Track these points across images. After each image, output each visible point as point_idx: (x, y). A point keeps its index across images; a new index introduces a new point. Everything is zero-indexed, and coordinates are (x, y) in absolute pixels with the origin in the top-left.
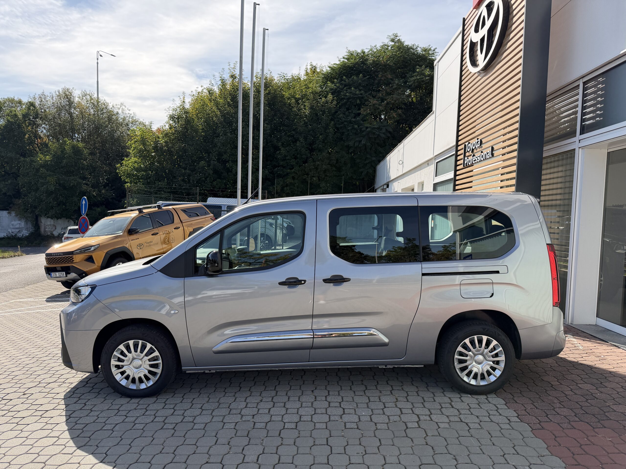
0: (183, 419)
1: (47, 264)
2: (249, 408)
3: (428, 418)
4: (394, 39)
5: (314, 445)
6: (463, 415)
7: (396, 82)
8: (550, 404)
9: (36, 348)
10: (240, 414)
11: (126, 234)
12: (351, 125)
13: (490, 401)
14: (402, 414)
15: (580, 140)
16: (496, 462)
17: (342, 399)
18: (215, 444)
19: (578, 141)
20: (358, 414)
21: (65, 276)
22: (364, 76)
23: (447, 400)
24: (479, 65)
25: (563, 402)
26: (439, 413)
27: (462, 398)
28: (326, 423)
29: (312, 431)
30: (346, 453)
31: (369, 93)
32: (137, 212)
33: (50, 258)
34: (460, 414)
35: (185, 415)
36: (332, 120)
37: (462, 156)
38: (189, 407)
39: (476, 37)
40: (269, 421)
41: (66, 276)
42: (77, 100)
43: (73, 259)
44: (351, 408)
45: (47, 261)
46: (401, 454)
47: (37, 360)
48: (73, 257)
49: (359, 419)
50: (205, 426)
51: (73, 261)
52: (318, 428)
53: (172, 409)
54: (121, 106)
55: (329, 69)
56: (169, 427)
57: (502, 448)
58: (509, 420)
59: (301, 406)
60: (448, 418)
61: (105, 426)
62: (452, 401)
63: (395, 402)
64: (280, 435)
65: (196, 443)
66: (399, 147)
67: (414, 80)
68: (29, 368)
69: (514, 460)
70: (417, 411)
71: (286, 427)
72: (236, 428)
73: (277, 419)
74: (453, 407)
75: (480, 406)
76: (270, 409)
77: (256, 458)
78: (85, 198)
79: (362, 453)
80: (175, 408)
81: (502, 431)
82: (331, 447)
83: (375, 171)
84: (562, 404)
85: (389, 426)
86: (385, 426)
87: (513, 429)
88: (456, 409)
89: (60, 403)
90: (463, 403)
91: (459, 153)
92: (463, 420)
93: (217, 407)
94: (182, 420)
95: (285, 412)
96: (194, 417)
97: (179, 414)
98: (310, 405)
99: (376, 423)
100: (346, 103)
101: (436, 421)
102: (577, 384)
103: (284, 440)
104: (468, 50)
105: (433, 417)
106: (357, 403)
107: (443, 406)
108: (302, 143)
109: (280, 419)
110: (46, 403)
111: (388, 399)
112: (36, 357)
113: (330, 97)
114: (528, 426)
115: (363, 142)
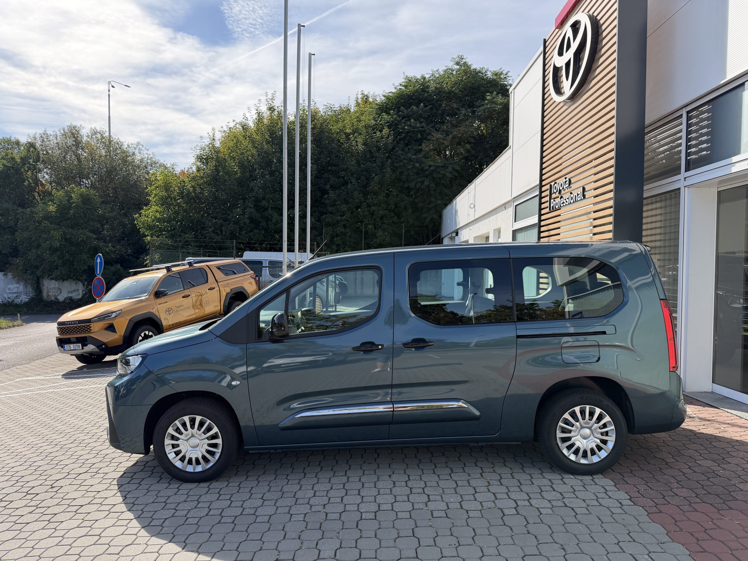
0: (243, 511)
1: (60, 334)
2: (318, 496)
3: (527, 503)
4: (459, 63)
5: (399, 537)
6: (567, 499)
7: (463, 112)
8: (666, 484)
9: (57, 434)
10: (308, 504)
11: (152, 296)
12: (412, 163)
13: (596, 482)
14: (496, 499)
15: (685, 178)
16: (609, 551)
17: (425, 484)
18: (284, 538)
19: (683, 179)
20: (445, 501)
21: (81, 348)
22: (425, 106)
23: (546, 482)
24: (564, 92)
25: (681, 481)
26: (539, 497)
27: (564, 480)
28: (410, 512)
29: (395, 522)
30: (437, 545)
31: (431, 125)
32: (165, 271)
33: (63, 328)
34: (564, 498)
35: (244, 506)
36: (389, 157)
37: (547, 199)
38: (248, 498)
39: (560, 62)
40: (343, 511)
41: (83, 349)
42: (85, 139)
43: (91, 328)
44: (437, 494)
45: (59, 332)
46: (499, 545)
47: (61, 448)
48: (90, 326)
49: (448, 506)
50: (270, 518)
51: (91, 330)
52: (401, 518)
53: (229, 501)
54: (137, 146)
55: (383, 98)
56: (228, 521)
57: (616, 536)
58: (621, 503)
59: (379, 493)
60: (550, 503)
61: (153, 522)
62: (552, 483)
63: (487, 486)
64: (357, 526)
65: (262, 537)
66: (469, 188)
67: (485, 110)
68: (53, 457)
69: (630, 548)
70: (513, 496)
71: (363, 517)
72: (306, 520)
73: (352, 509)
74: (554, 490)
75: (585, 488)
76: (342, 497)
77: (334, 554)
78: (99, 255)
79: (455, 545)
80: (232, 499)
81: (613, 516)
82: (418, 539)
83: (440, 217)
84: (680, 483)
85: (483, 513)
86: (478, 514)
87: (626, 513)
88: (558, 492)
89: (96, 497)
90: (566, 485)
91: (543, 194)
92: (568, 505)
93: (280, 497)
94: (242, 513)
95: (360, 501)
96: (255, 509)
97: (238, 506)
98: (389, 492)
99: (467, 511)
100: (405, 138)
101: (537, 506)
102: (696, 460)
103: (363, 532)
104: (551, 76)
105: (533, 502)
106: (443, 489)
107: (543, 490)
108: (354, 185)
109: (356, 508)
110: (79, 497)
111: (478, 482)
112: (59, 444)
113: (386, 131)
114: (642, 509)
115: (426, 183)
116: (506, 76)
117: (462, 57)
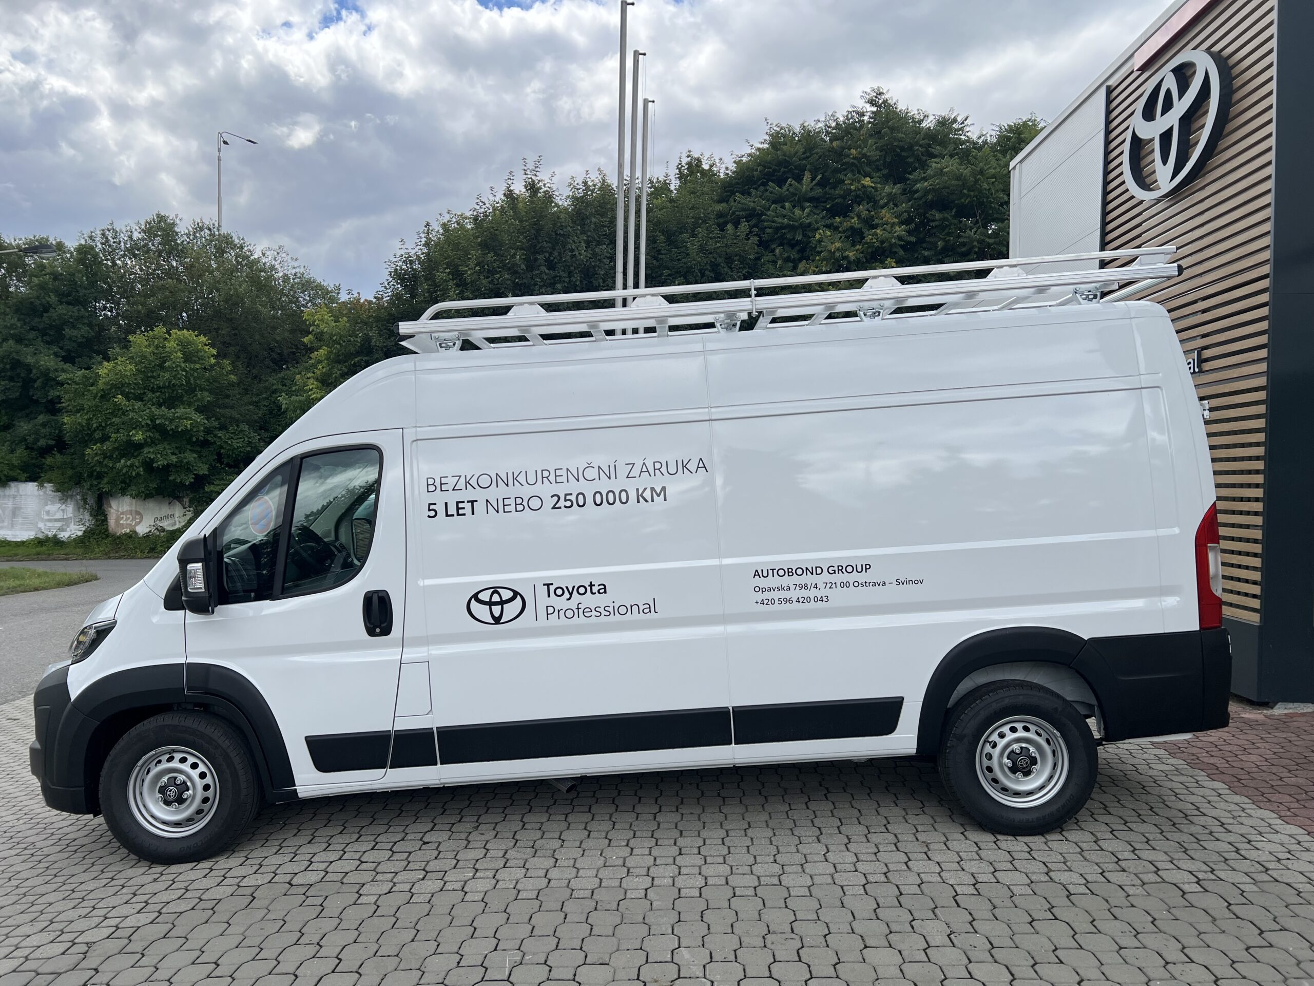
0: (759, 880)
2: (866, 861)
3: (1212, 877)
5: (1034, 920)
6: (1272, 871)
10: (857, 871)
14: (1159, 870)
17: (1029, 847)
18: (855, 918)
20: (1076, 871)
24: (1156, 186)
26: (1226, 868)
28: (1028, 885)
29: (1013, 898)
30: (1102, 932)
34: (1267, 869)
35: (756, 874)
38: (752, 861)
39: (1150, 131)
40: (920, 882)
42: (182, 238)
46: (1201, 933)
49: (1085, 878)
50: (810, 890)
52: (1020, 893)
53: (726, 865)
56: (747, 894)
59: (960, 858)
60: (1249, 876)
61: (628, 893)
63: (1133, 851)
64: (957, 904)
65: (818, 917)
70: (1183, 865)
71: (959, 892)
72: (869, 893)
73: (933, 880)
76: (906, 863)
77: (948, 941)
79: (1130, 932)
80: (728, 863)
82: (1067, 923)
85: (1147, 890)
86: (1140, 890)
88: (1253, 861)
93: (805, 861)
94: (760, 883)
104: (1125, 152)
116: (962, 125)
117: (881, 90)
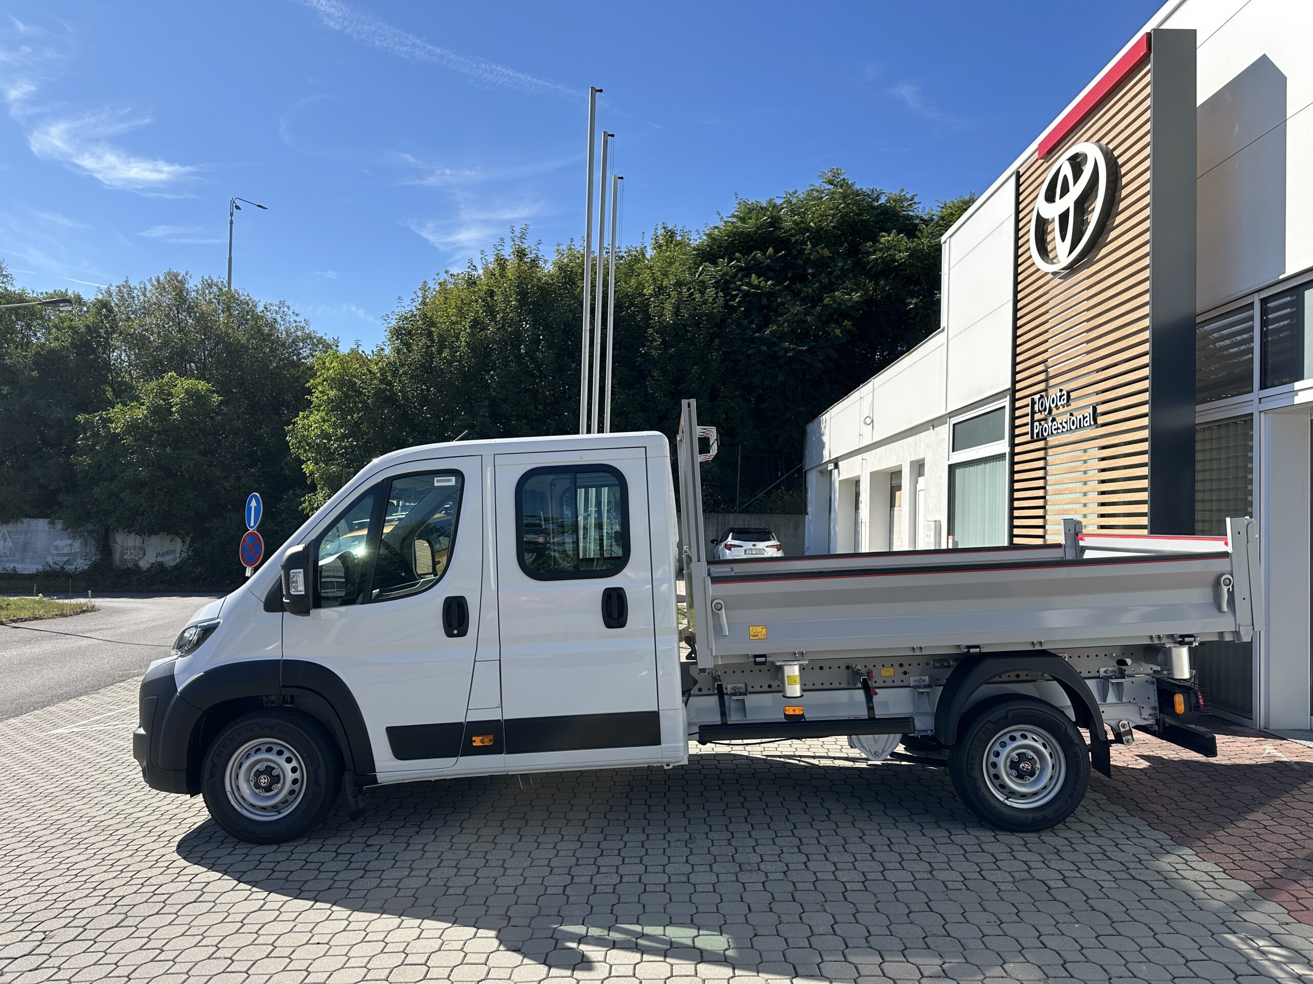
0: (670, 877)
2: (769, 861)
3: (1077, 874)
4: (833, 180)
5: (911, 911)
6: (1132, 870)
10: (759, 870)
14: (1030, 868)
15: (1260, 399)
18: (750, 910)
19: (1257, 401)
20: (957, 870)
22: (777, 251)
23: (1094, 849)
24: (1056, 259)
26: (1091, 867)
28: (912, 882)
29: (896, 894)
30: (970, 922)
34: (1128, 868)
35: (668, 872)
37: (1028, 419)
38: (666, 861)
39: (1052, 211)
40: (815, 879)
42: (193, 294)
44: (940, 861)
46: (1058, 923)
49: (963, 876)
50: (714, 888)
52: (903, 889)
53: (641, 865)
54: (280, 307)
55: (705, 238)
56: (657, 890)
58: (1212, 877)
59: (855, 858)
60: (1110, 874)
62: (1104, 850)
63: (1011, 853)
64: (845, 899)
65: (717, 910)
66: (862, 389)
67: (876, 260)
70: (1053, 865)
71: (849, 888)
72: (767, 890)
73: (827, 878)
74: (1110, 859)
76: (805, 863)
77: (831, 929)
78: (256, 496)
79: (995, 922)
80: (644, 863)
81: (1206, 891)
82: (940, 914)
83: (803, 434)
87: (1223, 888)
91: (1019, 413)
104: (1030, 230)
113: (711, 292)
115: (780, 378)
116: (911, 202)
117: (839, 171)
